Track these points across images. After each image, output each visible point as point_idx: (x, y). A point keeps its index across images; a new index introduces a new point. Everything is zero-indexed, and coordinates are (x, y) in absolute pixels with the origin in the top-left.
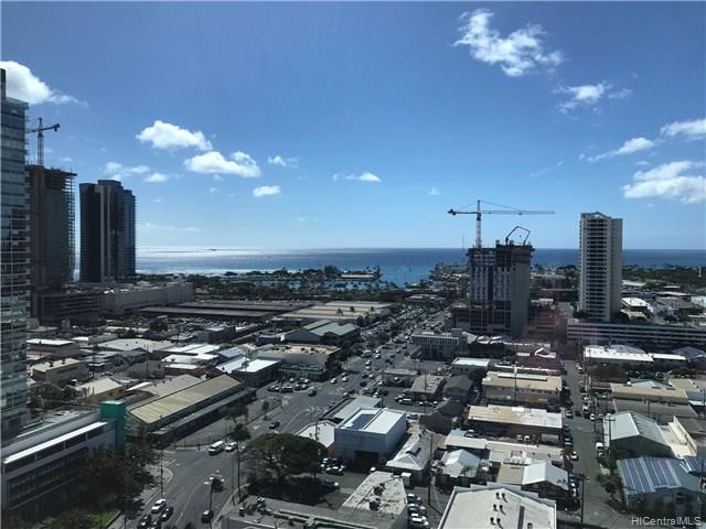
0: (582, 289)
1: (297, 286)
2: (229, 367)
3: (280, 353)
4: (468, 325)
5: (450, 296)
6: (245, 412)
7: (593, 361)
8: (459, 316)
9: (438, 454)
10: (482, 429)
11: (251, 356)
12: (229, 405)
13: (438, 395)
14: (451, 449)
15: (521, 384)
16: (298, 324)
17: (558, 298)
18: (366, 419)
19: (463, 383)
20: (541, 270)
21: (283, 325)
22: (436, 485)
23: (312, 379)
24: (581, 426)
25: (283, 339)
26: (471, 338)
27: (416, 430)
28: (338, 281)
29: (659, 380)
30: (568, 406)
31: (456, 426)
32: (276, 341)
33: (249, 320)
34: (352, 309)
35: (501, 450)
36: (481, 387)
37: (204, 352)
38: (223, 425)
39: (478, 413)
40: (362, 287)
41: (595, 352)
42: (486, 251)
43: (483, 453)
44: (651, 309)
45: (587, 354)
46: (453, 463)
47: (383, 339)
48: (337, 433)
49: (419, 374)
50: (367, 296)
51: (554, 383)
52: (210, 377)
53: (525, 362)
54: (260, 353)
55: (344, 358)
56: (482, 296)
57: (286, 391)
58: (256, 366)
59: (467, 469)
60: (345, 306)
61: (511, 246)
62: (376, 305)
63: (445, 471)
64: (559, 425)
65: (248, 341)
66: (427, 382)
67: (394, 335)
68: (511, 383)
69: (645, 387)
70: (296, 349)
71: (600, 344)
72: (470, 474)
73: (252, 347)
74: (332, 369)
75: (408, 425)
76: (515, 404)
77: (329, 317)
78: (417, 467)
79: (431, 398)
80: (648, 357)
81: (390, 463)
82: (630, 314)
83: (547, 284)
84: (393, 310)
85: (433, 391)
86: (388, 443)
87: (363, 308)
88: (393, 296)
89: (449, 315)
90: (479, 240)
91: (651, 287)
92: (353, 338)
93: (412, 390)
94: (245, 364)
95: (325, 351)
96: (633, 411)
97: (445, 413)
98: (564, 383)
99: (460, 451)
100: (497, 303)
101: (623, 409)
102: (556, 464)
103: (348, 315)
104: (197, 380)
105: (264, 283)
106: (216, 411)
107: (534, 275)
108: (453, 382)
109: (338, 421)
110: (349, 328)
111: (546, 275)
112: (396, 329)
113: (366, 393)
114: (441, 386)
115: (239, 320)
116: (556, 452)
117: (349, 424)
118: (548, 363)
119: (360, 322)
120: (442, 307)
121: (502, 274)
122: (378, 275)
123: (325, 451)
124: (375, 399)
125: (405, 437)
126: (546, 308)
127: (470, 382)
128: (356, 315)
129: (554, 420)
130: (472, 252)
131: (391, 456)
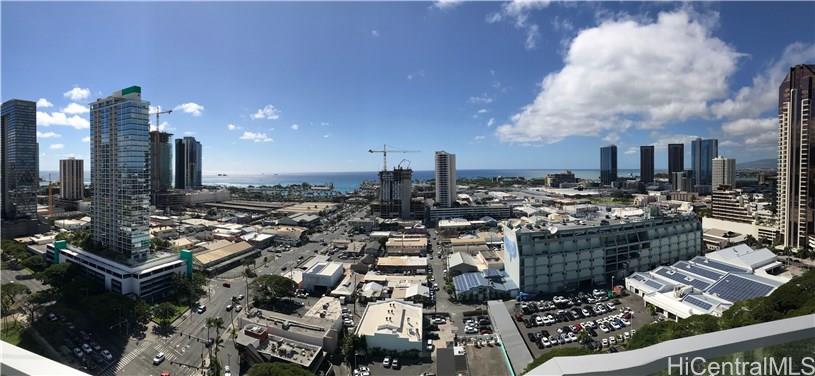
0: (437, 192)
1: (286, 193)
2: (247, 237)
3: (275, 231)
4: (379, 213)
5: (370, 198)
6: (254, 263)
7: (443, 228)
8: (375, 209)
9: (359, 286)
10: (385, 270)
11: (259, 231)
12: (246, 258)
13: (361, 253)
14: (367, 282)
15: (405, 244)
16: (286, 215)
17: (427, 196)
18: (321, 268)
19: (375, 245)
20: (418, 182)
21: (277, 216)
22: (359, 302)
23: (292, 246)
24: (436, 262)
25: (277, 222)
26: (381, 221)
27: (348, 273)
28: (310, 191)
29: (474, 234)
30: (431, 253)
31: (371, 269)
32: (273, 224)
33: (259, 212)
34: (316, 207)
35: (394, 280)
36: (385, 247)
37: (234, 228)
38: (242, 269)
39: (382, 261)
40: (323, 194)
41: (444, 223)
42: (388, 173)
43: (384, 283)
44: (471, 199)
45: (440, 225)
46: (368, 290)
47: (333, 223)
48: (304, 276)
49: (352, 241)
50: (326, 200)
51: (423, 242)
52: (236, 242)
53: (409, 232)
54: (264, 231)
55: (310, 234)
56: (387, 197)
57: (278, 252)
58: (261, 238)
59: (375, 292)
60: (312, 205)
61: (401, 170)
62: (330, 204)
63: (364, 294)
64: (426, 264)
65: (258, 224)
66: (355, 246)
67: (339, 221)
68: (400, 244)
69: (466, 238)
70: (283, 229)
71: (447, 219)
72: (376, 295)
73: (260, 227)
74: (303, 241)
75: (344, 270)
76: (403, 255)
77: (303, 211)
78: (348, 293)
79: (358, 255)
80: (468, 223)
81: (333, 292)
82: (461, 202)
83: (421, 189)
84: (340, 208)
85: (359, 251)
86: (333, 281)
87: (322, 206)
88: (339, 200)
89: (369, 208)
90: (385, 167)
91: (471, 188)
92: (316, 222)
93: (347, 251)
94: (256, 236)
95: (300, 230)
96: (461, 251)
97: (365, 263)
98: (429, 241)
99: (371, 284)
100: (396, 201)
101: (456, 251)
102: (423, 285)
103: (313, 210)
104: (229, 243)
105: (268, 192)
106: (239, 261)
107: (414, 185)
108: (370, 245)
109: (305, 269)
110: (314, 217)
111: (420, 185)
112: (340, 218)
113: (322, 253)
114: (363, 248)
115: (254, 212)
116: (424, 278)
117: (311, 271)
118: (421, 232)
119: (322, 214)
120: (366, 204)
121: (397, 186)
122: (332, 187)
123: (297, 285)
124: (327, 257)
125: (343, 277)
126: (419, 203)
127: (379, 245)
128: (318, 210)
129: (422, 261)
130: (381, 173)
131: (334, 288)
